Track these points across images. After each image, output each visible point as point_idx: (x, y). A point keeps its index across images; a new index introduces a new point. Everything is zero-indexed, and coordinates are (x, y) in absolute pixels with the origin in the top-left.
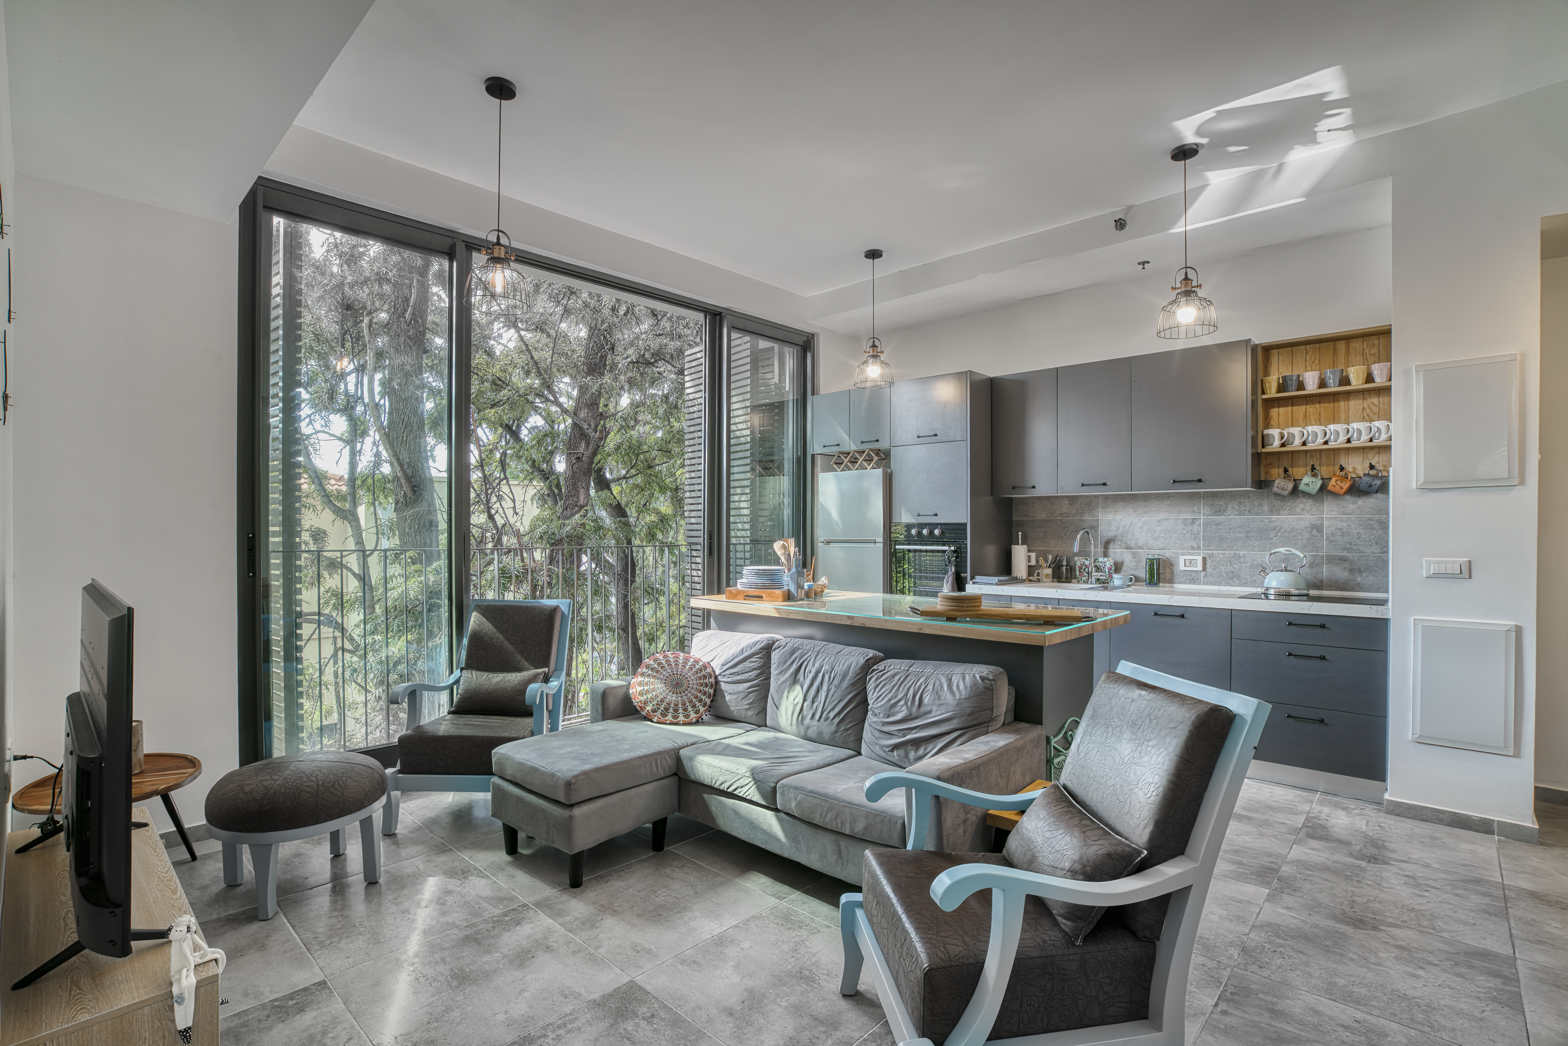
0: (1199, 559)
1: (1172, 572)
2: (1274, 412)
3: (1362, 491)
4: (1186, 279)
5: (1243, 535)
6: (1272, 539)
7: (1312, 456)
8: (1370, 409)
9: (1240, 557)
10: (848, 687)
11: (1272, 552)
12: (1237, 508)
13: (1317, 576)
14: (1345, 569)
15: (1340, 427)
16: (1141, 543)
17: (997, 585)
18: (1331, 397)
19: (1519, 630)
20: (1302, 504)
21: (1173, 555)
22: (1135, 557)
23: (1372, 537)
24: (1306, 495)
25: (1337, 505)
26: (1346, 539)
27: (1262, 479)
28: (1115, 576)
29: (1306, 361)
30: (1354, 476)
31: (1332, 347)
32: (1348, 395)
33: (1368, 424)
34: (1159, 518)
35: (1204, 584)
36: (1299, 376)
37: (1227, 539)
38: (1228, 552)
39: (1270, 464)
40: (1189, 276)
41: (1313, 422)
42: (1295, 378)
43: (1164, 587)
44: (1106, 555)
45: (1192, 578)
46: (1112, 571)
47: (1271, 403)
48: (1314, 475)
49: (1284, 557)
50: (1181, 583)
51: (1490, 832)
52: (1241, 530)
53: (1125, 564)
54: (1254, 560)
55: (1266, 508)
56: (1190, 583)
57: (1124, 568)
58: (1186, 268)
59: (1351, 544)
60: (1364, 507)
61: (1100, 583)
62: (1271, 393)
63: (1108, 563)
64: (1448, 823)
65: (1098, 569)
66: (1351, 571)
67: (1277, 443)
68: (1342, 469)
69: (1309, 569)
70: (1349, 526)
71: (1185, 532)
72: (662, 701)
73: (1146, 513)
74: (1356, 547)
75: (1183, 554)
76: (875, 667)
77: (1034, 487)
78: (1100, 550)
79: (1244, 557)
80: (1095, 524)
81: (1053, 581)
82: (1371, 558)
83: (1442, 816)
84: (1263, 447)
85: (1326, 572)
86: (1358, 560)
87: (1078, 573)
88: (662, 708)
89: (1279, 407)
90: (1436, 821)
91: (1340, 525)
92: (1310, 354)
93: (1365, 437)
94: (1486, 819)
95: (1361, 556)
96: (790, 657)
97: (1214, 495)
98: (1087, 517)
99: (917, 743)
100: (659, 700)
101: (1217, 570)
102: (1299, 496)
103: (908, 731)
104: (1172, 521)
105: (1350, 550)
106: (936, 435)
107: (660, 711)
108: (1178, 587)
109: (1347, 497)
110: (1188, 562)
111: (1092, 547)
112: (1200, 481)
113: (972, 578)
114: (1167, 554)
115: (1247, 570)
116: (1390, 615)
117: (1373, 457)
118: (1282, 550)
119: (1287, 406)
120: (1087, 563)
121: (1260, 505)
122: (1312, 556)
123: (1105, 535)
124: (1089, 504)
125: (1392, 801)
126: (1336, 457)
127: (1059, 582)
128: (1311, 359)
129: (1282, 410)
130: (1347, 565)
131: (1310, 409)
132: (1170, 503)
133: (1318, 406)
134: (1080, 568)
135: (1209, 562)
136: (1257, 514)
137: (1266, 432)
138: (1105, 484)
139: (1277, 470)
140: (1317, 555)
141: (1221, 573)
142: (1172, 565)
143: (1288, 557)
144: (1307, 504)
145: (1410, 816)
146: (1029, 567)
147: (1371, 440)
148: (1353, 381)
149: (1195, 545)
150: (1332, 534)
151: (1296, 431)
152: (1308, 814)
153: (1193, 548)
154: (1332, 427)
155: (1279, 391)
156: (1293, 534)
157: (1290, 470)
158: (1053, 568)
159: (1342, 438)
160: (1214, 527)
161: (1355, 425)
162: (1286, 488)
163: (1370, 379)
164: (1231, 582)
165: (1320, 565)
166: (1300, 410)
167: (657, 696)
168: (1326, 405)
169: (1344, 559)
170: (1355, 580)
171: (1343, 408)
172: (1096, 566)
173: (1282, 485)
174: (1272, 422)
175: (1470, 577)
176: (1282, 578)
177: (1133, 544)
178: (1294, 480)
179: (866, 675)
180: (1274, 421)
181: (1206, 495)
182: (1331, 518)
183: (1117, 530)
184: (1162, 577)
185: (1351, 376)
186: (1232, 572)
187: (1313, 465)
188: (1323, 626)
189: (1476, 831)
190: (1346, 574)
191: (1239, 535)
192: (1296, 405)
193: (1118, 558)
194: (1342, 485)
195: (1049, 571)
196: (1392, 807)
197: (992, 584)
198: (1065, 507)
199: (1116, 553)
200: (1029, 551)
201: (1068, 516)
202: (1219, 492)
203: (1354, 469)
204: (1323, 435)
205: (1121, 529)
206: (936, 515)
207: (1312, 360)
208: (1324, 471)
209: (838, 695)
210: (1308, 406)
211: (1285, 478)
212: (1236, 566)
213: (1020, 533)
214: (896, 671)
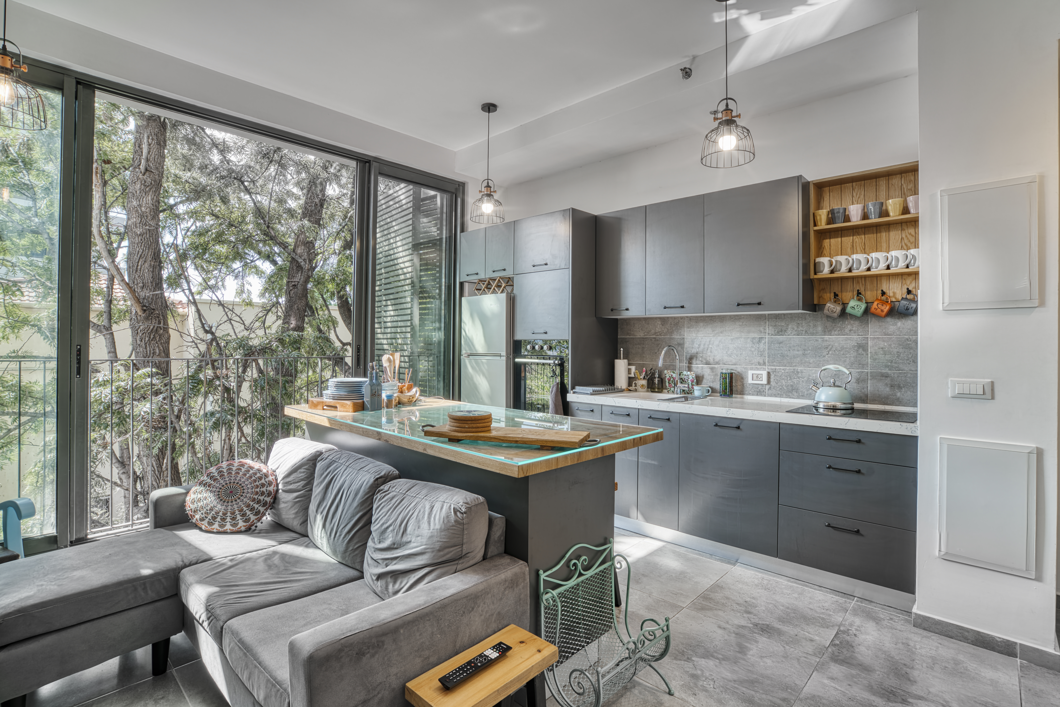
0: (764, 374)
1: (743, 385)
2: (826, 242)
3: (901, 314)
4: (727, 109)
5: (800, 353)
6: (824, 356)
7: (858, 282)
8: (908, 239)
9: (798, 372)
10: (358, 506)
11: (823, 368)
12: (796, 329)
13: (863, 391)
14: (886, 384)
15: (879, 255)
16: (717, 359)
17: (591, 394)
18: (875, 229)
19: (1040, 453)
20: (850, 325)
21: (744, 370)
22: (713, 372)
23: (910, 356)
24: (852, 316)
25: (880, 326)
26: (888, 357)
27: (815, 302)
28: (696, 388)
29: (853, 197)
30: (894, 300)
31: (874, 183)
32: (889, 226)
33: (904, 252)
34: (732, 337)
35: (769, 396)
36: (845, 209)
37: (787, 356)
38: (788, 368)
39: (823, 289)
40: (730, 107)
41: (859, 251)
42: (841, 211)
43: (736, 398)
44: (690, 369)
45: (759, 391)
46: (694, 383)
47: (823, 235)
48: (860, 300)
49: (835, 373)
50: (749, 394)
51: (1014, 655)
52: (799, 349)
53: (705, 377)
54: (809, 376)
55: (820, 329)
56: (757, 395)
57: (704, 381)
58: (727, 99)
59: (892, 362)
60: (903, 328)
61: (685, 393)
62: (821, 225)
63: (690, 376)
64: (972, 641)
65: (682, 381)
66: (892, 386)
67: (826, 270)
68: (883, 293)
69: (856, 384)
70: (890, 345)
71: (753, 349)
72: (211, 509)
73: (721, 332)
74: (896, 365)
75: (752, 369)
76: (382, 487)
77: (627, 309)
78: (685, 364)
79: (802, 372)
80: (682, 342)
81: (648, 391)
82: (909, 375)
83: (967, 634)
84: (815, 274)
85: (871, 387)
86: (898, 376)
87: (667, 384)
88: (210, 517)
89: (830, 238)
90: (961, 638)
91: (882, 344)
92: (856, 190)
93: (902, 264)
94: (1008, 641)
95: (900, 373)
96: (326, 470)
97: (777, 317)
98: (676, 336)
99: (396, 575)
100: (208, 508)
101: (779, 384)
102: (847, 318)
103: (390, 561)
104: (742, 340)
105: (890, 368)
106: (546, 264)
107: (207, 520)
108: (749, 398)
109: (889, 319)
110: (755, 376)
111: (678, 361)
112: (759, 304)
113: (573, 388)
114: (738, 369)
115: (804, 384)
116: (918, 433)
117: (911, 283)
118: (831, 367)
119: (837, 237)
120: (674, 375)
121: (815, 326)
122: (858, 372)
123: (690, 352)
124: (677, 323)
125: (920, 615)
126: (878, 282)
127: (652, 392)
128: (857, 194)
129: (833, 241)
130: (888, 381)
131: (857, 240)
132: (741, 324)
133: (863, 236)
134: (669, 380)
135: (772, 377)
136: (812, 334)
137: (818, 260)
138: (682, 307)
139: (828, 295)
140: (863, 372)
141: (782, 386)
142: (742, 378)
143: (838, 374)
144: (855, 325)
145: (937, 631)
146: (630, 378)
147: (908, 267)
148: (891, 214)
149: (761, 362)
150: (876, 353)
151: (842, 259)
152: (839, 626)
153: (759, 364)
154: (874, 255)
155: (828, 223)
156: (842, 353)
157: (840, 294)
158: (648, 380)
159: (883, 265)
160: (777, 345)
161: (894, 253)
162: (835, 310)
163: (906, 210)
164: (790, 394)
165: (865, 381)
166: (847, 240)
167: (207, 505)
168: (870, 236)
169: (886, 376)
170: (896, 395)
171: (884, 238)
172: (681, 379)
173: (832, 307)
174: (825, 252)
175: (993, 398)
176: (830, 393)
177: (711, 361)
178: (843, 304)
179: (373, 495)
180: (826, 251)
181: (771, 317)
182: (875, 338)
183: (698, 348)
184: (734, 389)
185: (890, 208)
186: (792, 386)
187: (858, 291)
188: (859, 441)
189: (1000, 652)
190: (888, 389)
191: (797, 353)
192: (844, 237)
193: (699, 372)
194: (883, 308)
195: (644, 382)
196: (920, 621)
197: (587, 394)
198: (659, 327)
199: (697, 368)
200: (629, 364)
201: (660, 335)
202: (781, 314)
203: (894, 293)
204: (866, 262)
205: (702, 347)
206: (546, 333)
207: (858, 196)
208: (870, 295)
209: (349, 515)
210: (855, 237)
211: (835, 302)
212: (795, 381)
213: (622, 349)
214: (395, 493)
